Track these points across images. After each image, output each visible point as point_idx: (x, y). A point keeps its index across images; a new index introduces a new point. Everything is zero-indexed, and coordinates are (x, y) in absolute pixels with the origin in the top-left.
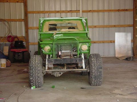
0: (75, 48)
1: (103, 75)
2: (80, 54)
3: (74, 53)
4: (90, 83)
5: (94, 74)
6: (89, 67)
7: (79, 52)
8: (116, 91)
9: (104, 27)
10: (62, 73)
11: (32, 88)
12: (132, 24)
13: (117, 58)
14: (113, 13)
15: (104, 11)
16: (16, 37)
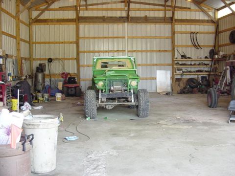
0: (125, 83)
1: (149, 108)
2: (130, 89)
3: (125, 88)
4: (138, 116)
5: (142, 107)
6: (138, 101)
7: (129, 87)
8: (162, 122)
9: (147, 65)
10: (113, 106)
11: (87, 119)
12: (171, 63)
13: (158, 93)
14: (155, 54)
15: (146, 51)
16: (69, 74)
